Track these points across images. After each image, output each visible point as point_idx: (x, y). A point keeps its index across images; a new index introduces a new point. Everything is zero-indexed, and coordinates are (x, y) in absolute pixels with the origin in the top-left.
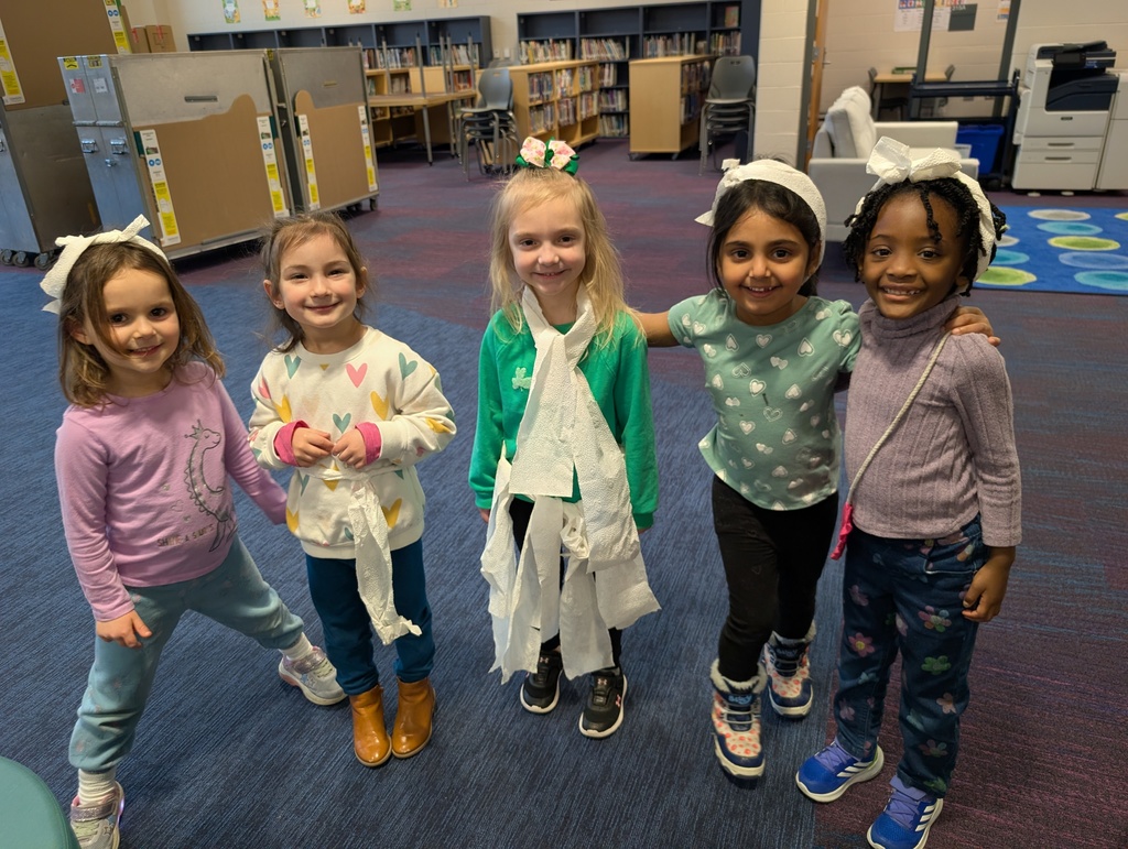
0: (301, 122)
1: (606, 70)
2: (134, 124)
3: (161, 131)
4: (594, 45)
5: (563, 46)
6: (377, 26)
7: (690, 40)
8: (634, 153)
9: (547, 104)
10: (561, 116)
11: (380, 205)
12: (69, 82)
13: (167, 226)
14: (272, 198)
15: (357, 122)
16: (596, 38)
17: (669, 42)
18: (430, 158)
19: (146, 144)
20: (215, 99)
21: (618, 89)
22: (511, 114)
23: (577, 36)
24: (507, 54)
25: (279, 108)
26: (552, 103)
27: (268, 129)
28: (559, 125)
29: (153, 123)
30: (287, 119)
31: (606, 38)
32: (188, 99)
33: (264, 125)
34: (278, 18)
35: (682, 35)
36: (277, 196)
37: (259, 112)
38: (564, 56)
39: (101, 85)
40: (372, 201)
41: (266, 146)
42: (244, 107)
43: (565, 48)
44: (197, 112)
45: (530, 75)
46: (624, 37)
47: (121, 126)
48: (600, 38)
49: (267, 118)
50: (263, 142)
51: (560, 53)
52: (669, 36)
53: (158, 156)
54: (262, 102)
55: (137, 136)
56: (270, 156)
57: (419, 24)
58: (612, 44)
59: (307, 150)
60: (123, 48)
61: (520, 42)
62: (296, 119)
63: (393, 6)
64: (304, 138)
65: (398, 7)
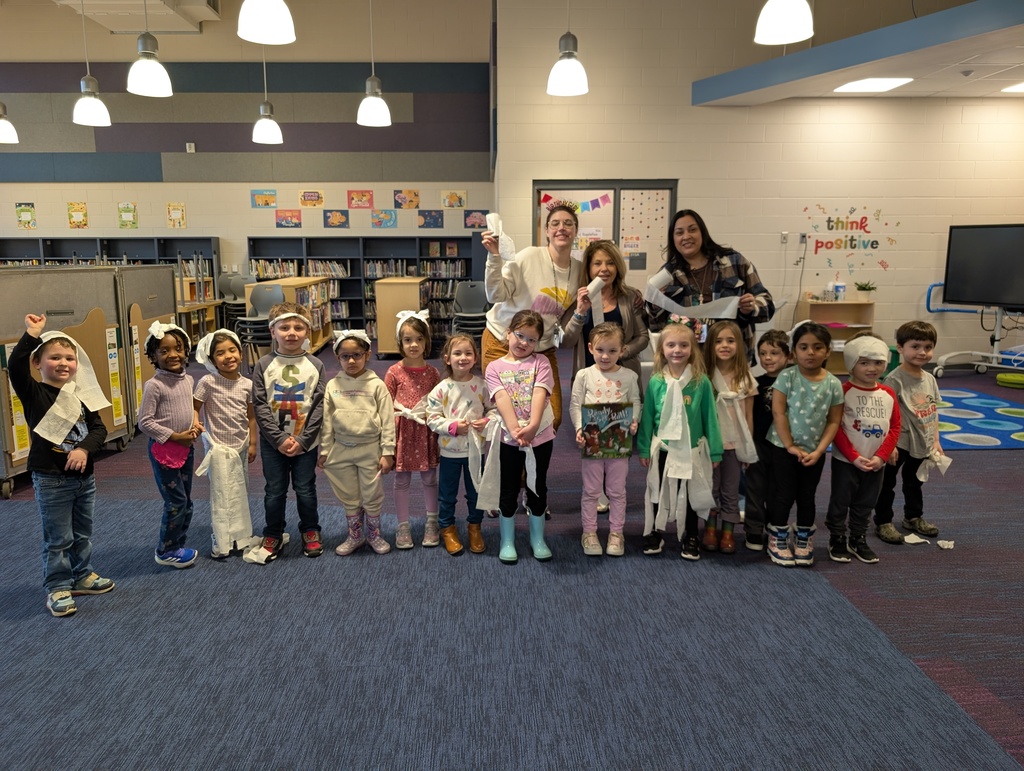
0: (134, 332)
1: (331, 285)
2: (1, 338)
4: (320, 265)
5: (291, 265)
6: (102, 240)
7: (402, 265)
8: (381, 354)
13: (20, 439)
16: (321, 260)
17: (385, 265)
20: (73, 313)
21: (341, 301)
23: (304, 257)
24: (235, 269)
27: (114, 340)
31: (330, 261)
33: (111, 336)
35: (396, 261)
36: (116, 404)
37: (107, 324)
38: (292, 273)
41: (111, 356)
42: (96, 320)
43: (292, 267)
44: (56, 325)
45: (297, 290)
46: (346, 260)
48: (325, 260)
49: (114, 329)
50: (110, 351)
51: (288, 271)
52: (386, 261)
55: (2, 350)
56: (114, 365)
58: (336, 265)
59: (137, 358)
61: (250, 260)
62: (130, 330)
63: (118, 224)
64: (136, 347)
65: (124, 225)
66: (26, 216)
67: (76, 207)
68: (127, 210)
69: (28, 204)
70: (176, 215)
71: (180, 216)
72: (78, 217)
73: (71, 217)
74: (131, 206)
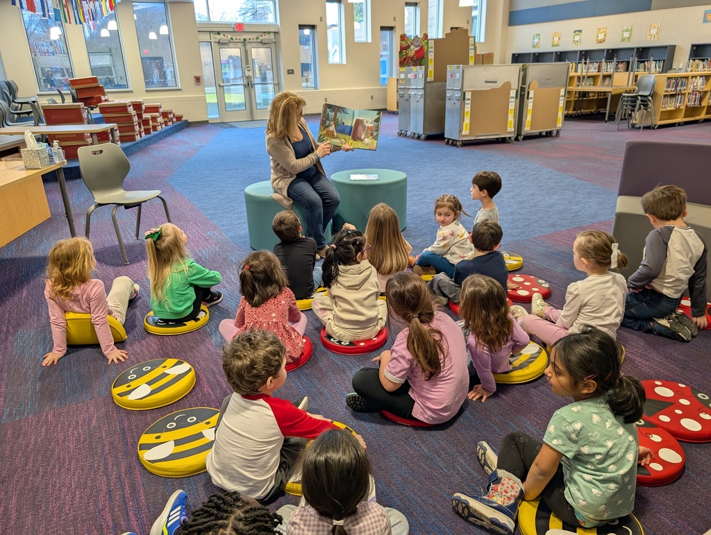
0: (530, 93)
2: (465, 90)
3: (473, 93)
9: (679, 94)
10: (689, 102)
11: (561, 134)
12: (448, 74)
13: (466, 127)
14: (509, 123)
15: (559, 96)
18: (606, 119)
19: (466, 97)
20: (496, 82)
22: (650, 98)
24: (681, 66)
25: (521, 87)
26: (684, 94)
27: (514, 95)
28: (686, 106)
29: (471, 90)
30: (524, 91)
32: (486, 82)
33: (513, 93)
34: (558, 45)
36: (511, 122)
37: (512, 88)
39: (458, 76)
40: (558, 132)
41: (511, 102)
42: (507, 86)
44: (488, 87)
45: (669, 78)
47: (460, 90)
49: (515, 91)
50: (511, 100)
53: (470, 102)
54: (515, 85)
55: (464, 94)
56: (513, 105)
57: (632, 49)
59: (530, 105)
60: (472, 62)
61: (689, 60)
62: (528, 92)
63: (621, 39)
64: (530, 100)
65: (623, 40)
66: (577, 38)
67: (602, 31)
68: (627, 30)
69: (579, 31)
70: (654, 32)
71: (656, 32)
72: (601, 37)
73: (598, 36)
74: (630, 28)
